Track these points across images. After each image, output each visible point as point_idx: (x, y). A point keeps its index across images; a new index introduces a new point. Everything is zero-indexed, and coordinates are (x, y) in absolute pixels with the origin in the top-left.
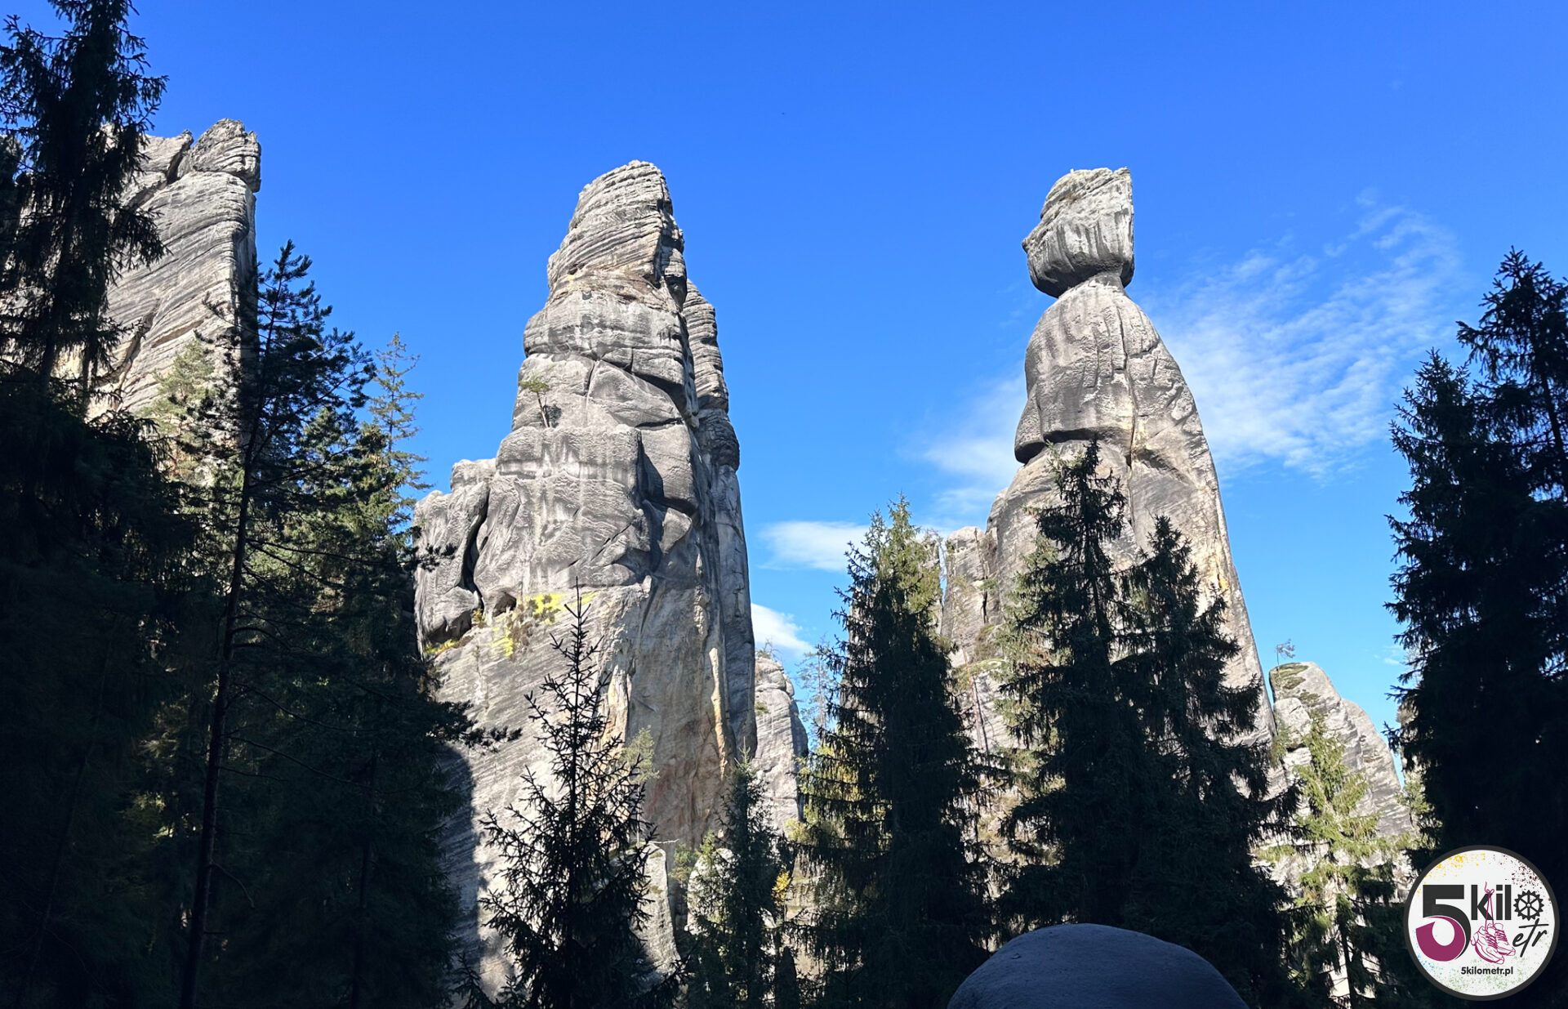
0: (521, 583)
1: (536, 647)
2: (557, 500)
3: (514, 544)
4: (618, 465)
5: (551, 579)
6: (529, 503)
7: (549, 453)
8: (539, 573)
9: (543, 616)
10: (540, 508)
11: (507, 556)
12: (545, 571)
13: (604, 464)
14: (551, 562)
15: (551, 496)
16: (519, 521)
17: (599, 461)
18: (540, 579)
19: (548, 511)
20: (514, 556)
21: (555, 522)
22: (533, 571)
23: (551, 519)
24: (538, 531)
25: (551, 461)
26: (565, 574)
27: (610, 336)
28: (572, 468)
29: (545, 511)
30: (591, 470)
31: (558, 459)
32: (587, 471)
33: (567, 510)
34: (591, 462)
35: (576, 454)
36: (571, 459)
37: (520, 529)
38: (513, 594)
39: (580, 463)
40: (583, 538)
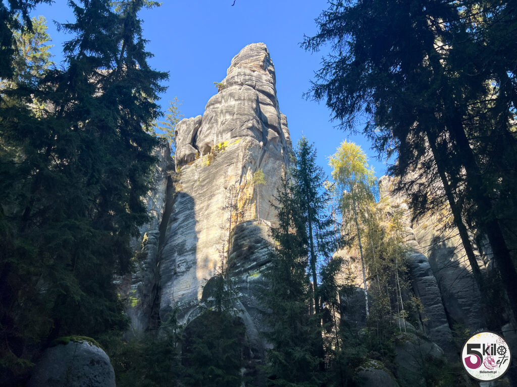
0: (213, 141)
1: (218, 159)
2: (226, 112)
3: (210, 128)
4: (249, 100)
5: (224, 137)
6: (217, 115)
7: (224, 99)
8: (220, 136)
9: (221, 149)
10: (220, 116)
11: (208, 132)
12: (222, 135)
13: (244, 99)
14: (224, 131)
15: (224, 111)
16: (213, 121)
17: (242, 98)
18: (220, 138)
19: (223, 116)
20: (210, 132)
21: (226, 119)
22: (217, 136)
23: (224, 119)
24: (219, 123)
25: (225, 102)
26: (229, 134)
27: (247, 77)
28: (232, 102)
29: (222, 117)
30: (239, 102)
31: (227, 101)
32: (237, 102)
33: (230, 114)
34: (239, 99)
35: (234, 97)
36: (232, 99)
37: (213, 123)
38: (210, 145)
39: (235, 100)
40: (236, 122)
